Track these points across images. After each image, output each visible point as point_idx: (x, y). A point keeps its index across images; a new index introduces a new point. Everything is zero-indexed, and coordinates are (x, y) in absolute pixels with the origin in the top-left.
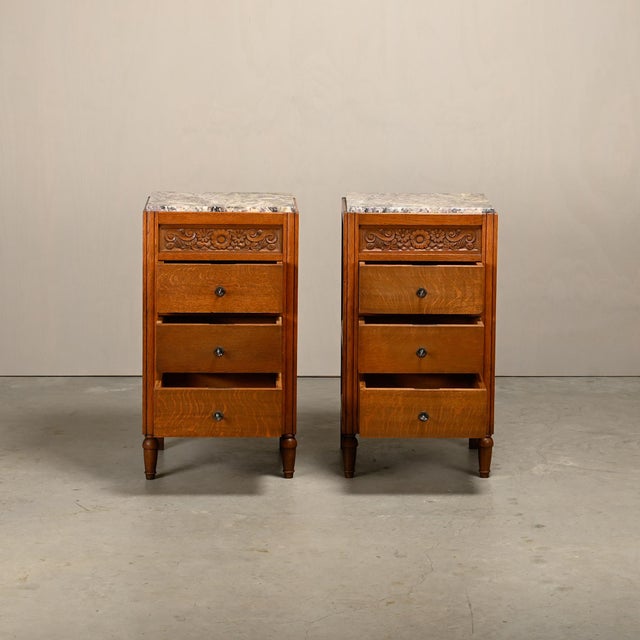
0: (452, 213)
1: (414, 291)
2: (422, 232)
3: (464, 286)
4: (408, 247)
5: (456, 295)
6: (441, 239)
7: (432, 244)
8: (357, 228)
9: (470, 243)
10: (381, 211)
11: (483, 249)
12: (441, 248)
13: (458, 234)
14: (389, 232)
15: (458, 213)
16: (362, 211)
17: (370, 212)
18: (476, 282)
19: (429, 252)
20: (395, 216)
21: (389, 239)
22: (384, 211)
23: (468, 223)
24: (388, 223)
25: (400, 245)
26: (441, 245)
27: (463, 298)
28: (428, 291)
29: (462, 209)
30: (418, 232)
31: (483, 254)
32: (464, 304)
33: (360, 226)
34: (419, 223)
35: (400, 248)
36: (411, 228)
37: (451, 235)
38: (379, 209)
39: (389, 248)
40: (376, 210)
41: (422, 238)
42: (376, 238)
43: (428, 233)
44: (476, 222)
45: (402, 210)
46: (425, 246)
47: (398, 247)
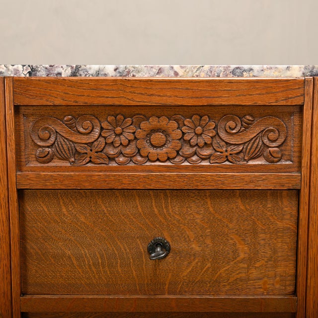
0: (231, 78)
1: (143, 247)
2: (164, 122)
3: (255, 233)
4: (131, 158)
5: (235, 252)
6: (207, 138)
7: (188, 150)
8: (10, 113)
9: (273, 148)
10: (66, 73)
11: (305, 160)
12: (208, 158)
13: (247, 126)
14: (87, 123)
15: (246, 77)
16: (23, 73)
17: (42, 74)
18: (280, 224)
19: (178, 168)
20: (99, 84)
21: (85, 139)
22: (74, 74)
23: (269, 100)
24: (81, 101)
25: (111, 151)
26: (206, 152)
27: (251, 260)
28: (173, 245)
29: (256, 67)
30: (154, 122)
31: (305, 171)
32: (254, 273)
33: (17, 109)
34: (156, 101)
35: (111, 159)
36: (138, 113)
37: (230, 128)
38: (62, 67)
39: (88, 159)
40: (55, 70)
41: (164, 136)
42: (56, 137)
43: (176, 125)
44: (290, 96)
45: (115, 70)
46: (169, 155)
47: (109, 158)
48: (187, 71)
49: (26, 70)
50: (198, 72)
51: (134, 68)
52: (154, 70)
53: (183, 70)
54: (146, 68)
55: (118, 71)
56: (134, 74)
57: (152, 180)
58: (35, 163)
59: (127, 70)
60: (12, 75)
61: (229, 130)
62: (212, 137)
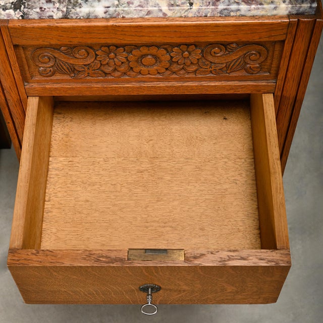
2: (153, 50)
6: (193, 60)
7: (175, 68)
8: (10, 50)
10: (57, 16)
12: (193, 72)
13: (230, 51)
14: (83, 52)
16: (16, 17)
17: (34, 17)
19: (168, 79)
21: (82, 62)
22: (65, 17)
25: (107, 69)
26: (192, 68)
29: (244, 8)
30: (144, 50)
31: (279, 83)
34: (145, 40)
35: (107, 74)
37: (215, 53)
38: (53, 11)
39: (87, 74)
40: (46, 14)
41: (153, 60)
42: (56, 60)
43: (165, 52)
44: (273, 35)
45: (105, 13)
46: (159, 71)
47: (105, 73)
48: (176, 12)
49: (19, 14)
50: (186, 13)
51: (123, 11)
52: (143, 13)
53: (172, 12)
54: (135, 11)
55: (108, 13)
56: (124, 15)
57: (144, 89)
58: (39, 76)
59: (117, 13)
60: (5, 18)
61: (213, 54)
62: (198, 59)
